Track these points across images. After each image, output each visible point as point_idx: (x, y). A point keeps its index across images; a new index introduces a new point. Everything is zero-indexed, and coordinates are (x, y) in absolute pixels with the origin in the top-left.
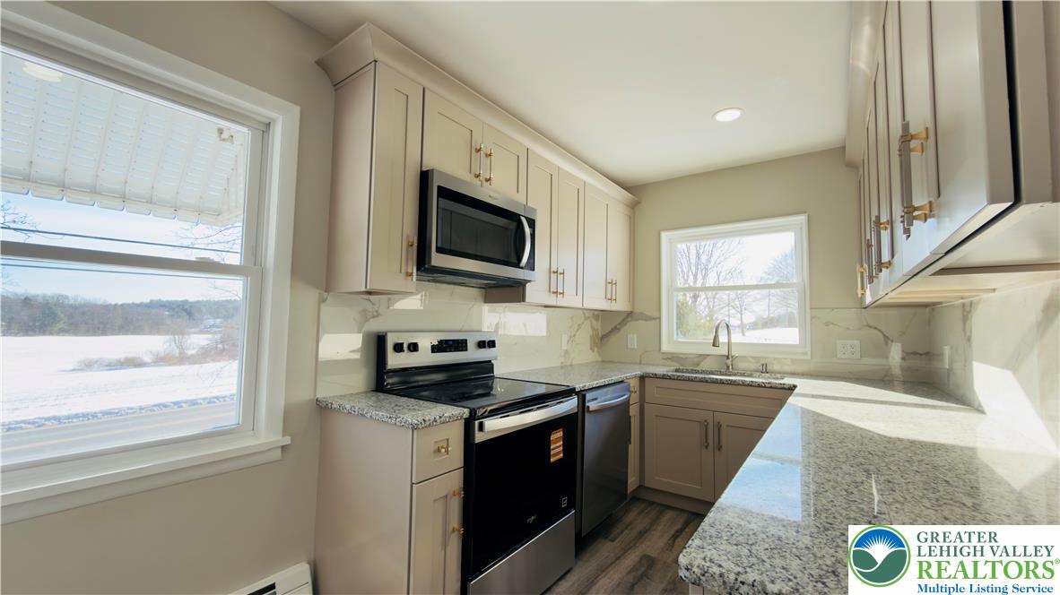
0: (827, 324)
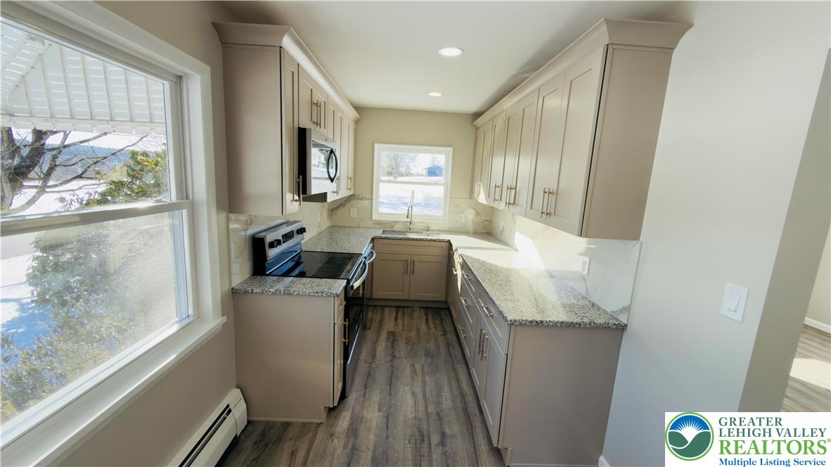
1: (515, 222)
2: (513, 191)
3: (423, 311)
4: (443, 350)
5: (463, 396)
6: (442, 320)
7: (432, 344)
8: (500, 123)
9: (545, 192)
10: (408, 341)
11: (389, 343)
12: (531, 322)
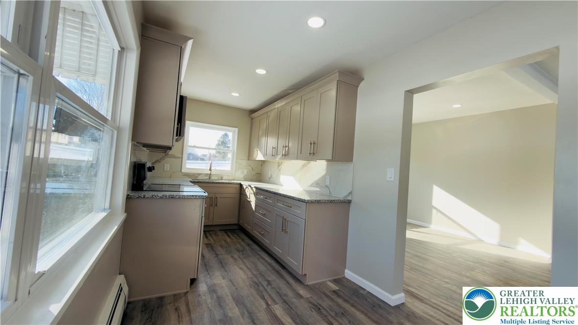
0: (240, 164)
1: (280, 170)
2: (287, 148)
3: (223, 232)
4: (247, 248)
5: (270, 264)
6: (238, 235)
7: (238, 245)
8: (272, 115)
9: (311, 144)
10: (222, 246)
11: (209, 249)
12: (316, 201)
